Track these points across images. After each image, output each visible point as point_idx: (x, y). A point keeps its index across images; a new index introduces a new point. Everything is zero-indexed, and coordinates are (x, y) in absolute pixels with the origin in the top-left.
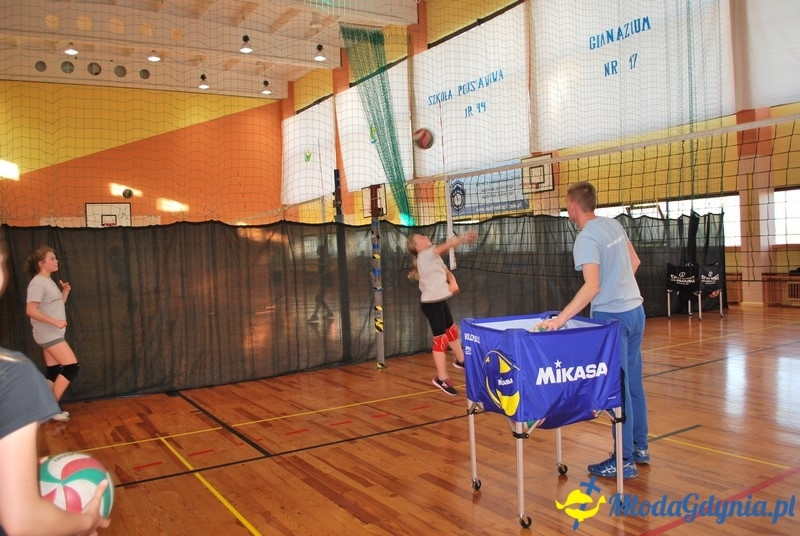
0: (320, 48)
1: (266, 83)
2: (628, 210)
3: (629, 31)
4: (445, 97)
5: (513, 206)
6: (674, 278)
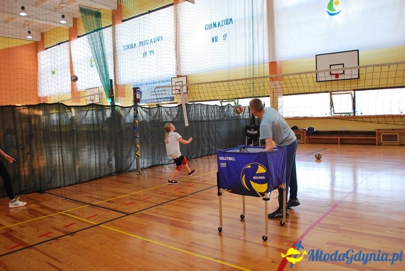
0: (63, 16)
1: (29, 32)
2: (221, 102)
3: (223, 24)
4: (132, 46)
5: (166, 100)
6: (248, 131)
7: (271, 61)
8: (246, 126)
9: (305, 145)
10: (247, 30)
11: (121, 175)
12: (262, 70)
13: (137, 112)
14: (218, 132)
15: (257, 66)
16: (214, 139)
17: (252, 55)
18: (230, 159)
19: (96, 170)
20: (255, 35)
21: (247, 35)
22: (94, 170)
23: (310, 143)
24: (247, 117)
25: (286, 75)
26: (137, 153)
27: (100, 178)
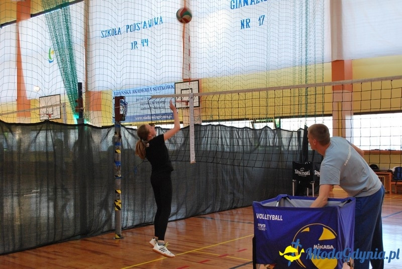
2: (253, 123)
4: (115, 32)
5: (164, 117)
6: (297, 172)
7: (335, 59)
8: (294, 162)
9: (391, 195)
10: (298, 10)
11: (90, 239)
12: (319, 74)
13: (120, 136)
14: (248, 172)
15: (312, 66)
16: (240, 182)
17: (304, 50)
18: (275, 218)
19: (48, 229)
20: (310, 18)
21: (297, 18)
22: (45, 229)
23: (398, 193)
24: (294, 148)
25: (358, 82)
26: (117, 204)
27: (55, 242)
